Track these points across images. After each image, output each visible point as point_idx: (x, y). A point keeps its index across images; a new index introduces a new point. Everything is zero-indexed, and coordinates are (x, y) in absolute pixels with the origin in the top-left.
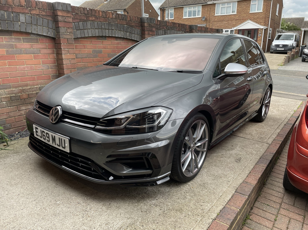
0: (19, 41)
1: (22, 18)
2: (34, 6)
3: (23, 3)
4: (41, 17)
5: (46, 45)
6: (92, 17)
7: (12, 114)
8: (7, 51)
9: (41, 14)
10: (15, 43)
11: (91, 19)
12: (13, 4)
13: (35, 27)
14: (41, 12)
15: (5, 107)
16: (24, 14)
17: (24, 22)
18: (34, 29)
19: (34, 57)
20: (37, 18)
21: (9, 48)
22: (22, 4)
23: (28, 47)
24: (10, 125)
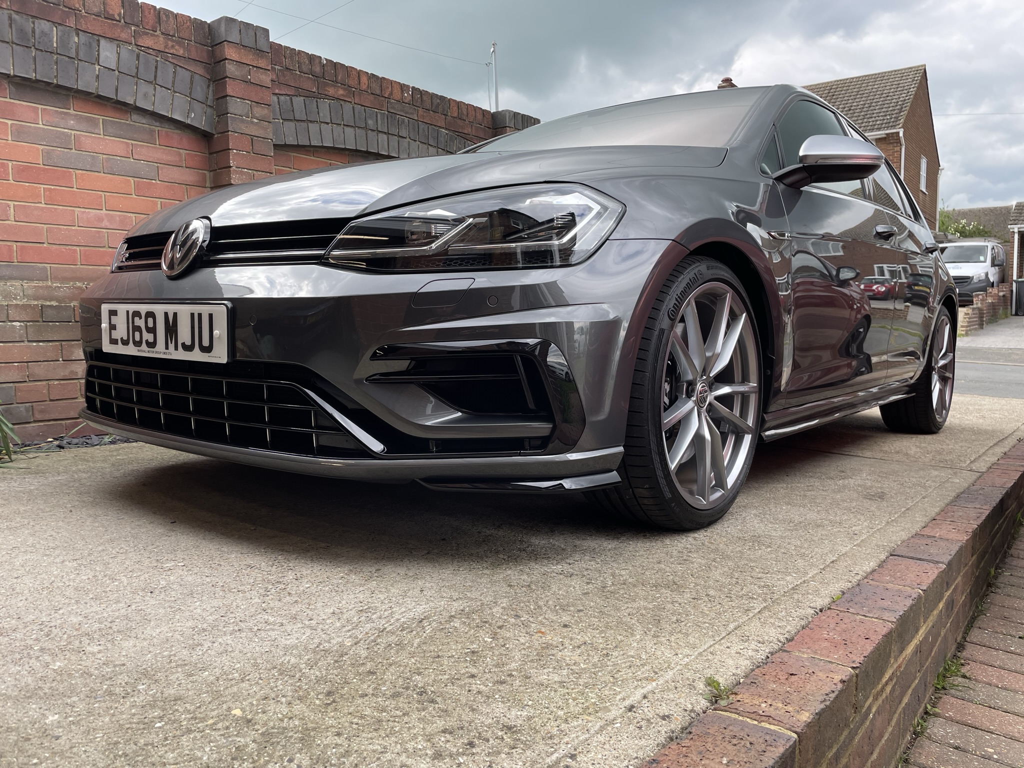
0: (90, 129)
1: (108, 53)
2: (151, 22)
3: (116, 9)
4: (170, 60)
5: (180, 155)
6: (335, 86)
7: (40, 370)
8: (47, 155)
9: (171, 51)
10: (75, 132)
11: (331, 91)
12: (84, 5)
13: (150, 89)
14: (173, 47)
15: (18, 339)
16: (116, 42)
17: (113, 66)
18: (145, 95)
19: (137, 187)
20: (157, 61)
21: (55, 144)
22: (111, 12)
23: (119, 152)
24: (27, 410)
